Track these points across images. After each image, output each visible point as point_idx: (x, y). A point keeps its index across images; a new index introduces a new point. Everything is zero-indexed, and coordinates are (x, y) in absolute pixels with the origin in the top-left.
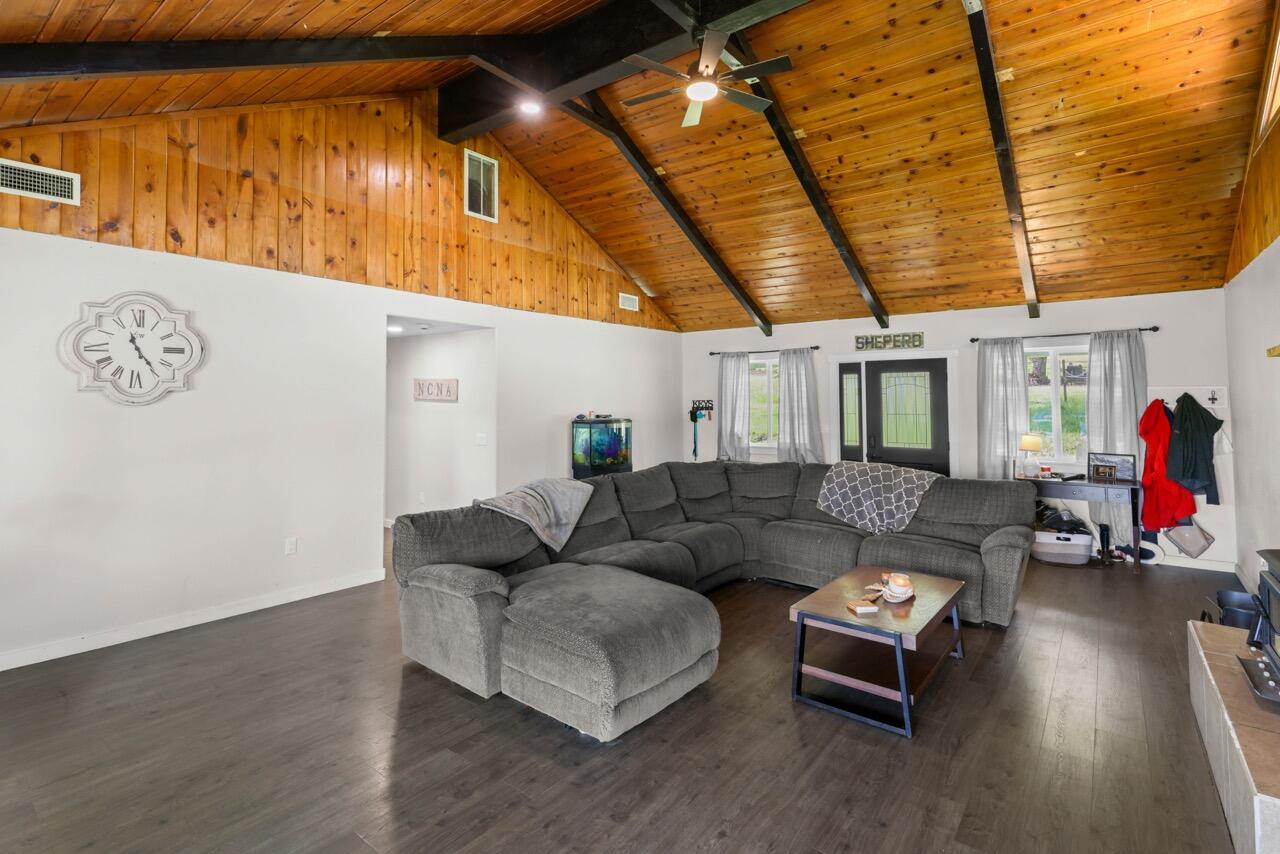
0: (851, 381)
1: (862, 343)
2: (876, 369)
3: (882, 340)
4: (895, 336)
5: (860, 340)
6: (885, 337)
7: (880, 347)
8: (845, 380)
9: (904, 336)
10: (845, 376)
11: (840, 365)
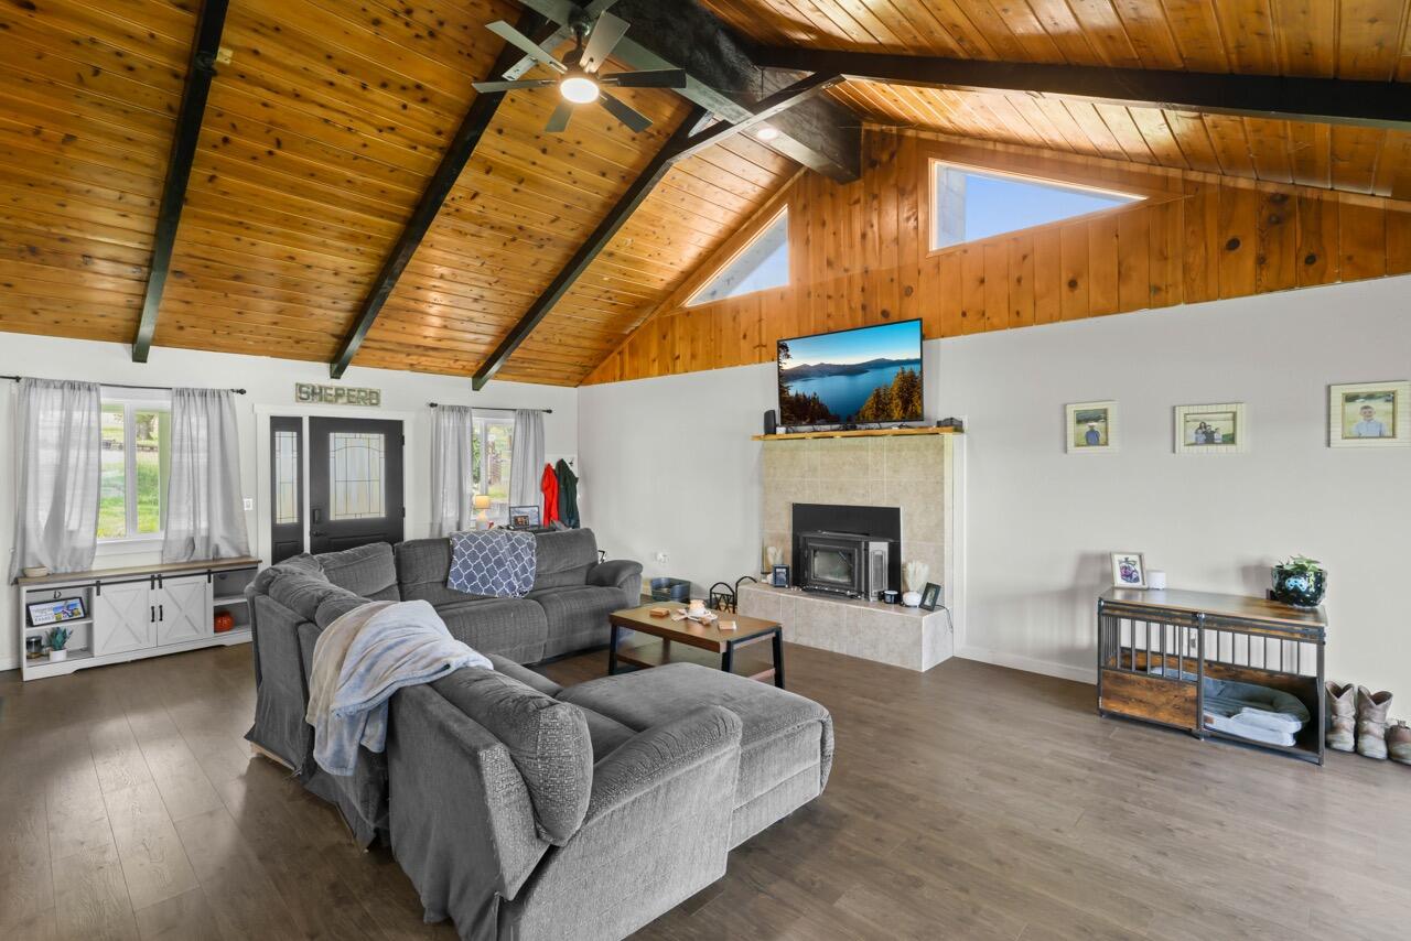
0: (286, 439)
1: (307, 393)
2: (323, 427)
3: (333, 392)
4: (349, 390)
5: (304, 389)
6: (337, 389)
7: (330, 402)
8: (277, 439)
9: (360, 391)
10: (277, 433)
11: (272, 418)
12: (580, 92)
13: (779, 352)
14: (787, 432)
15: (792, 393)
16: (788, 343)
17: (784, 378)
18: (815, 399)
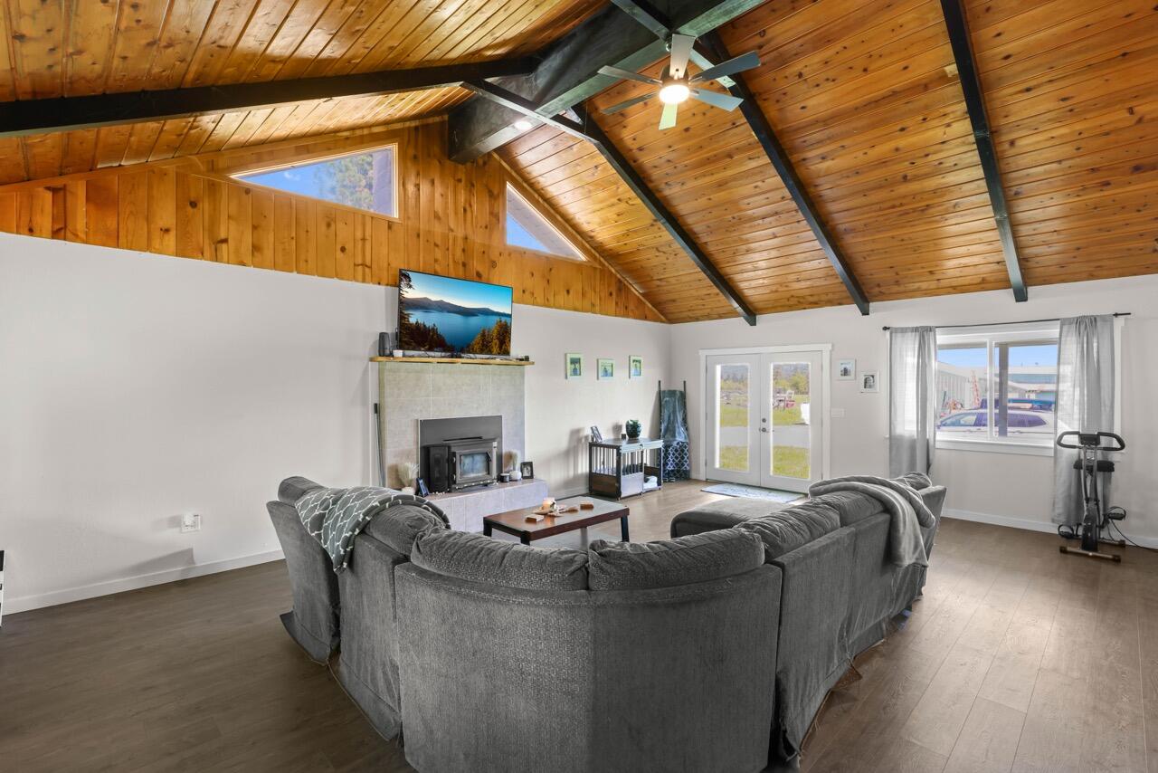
12: (674, 97)
13: (401, 280)
14: (404, 356)
15: (412, 320)
16: (411, 274)
17: (405, 305)
18: (434, 330)
